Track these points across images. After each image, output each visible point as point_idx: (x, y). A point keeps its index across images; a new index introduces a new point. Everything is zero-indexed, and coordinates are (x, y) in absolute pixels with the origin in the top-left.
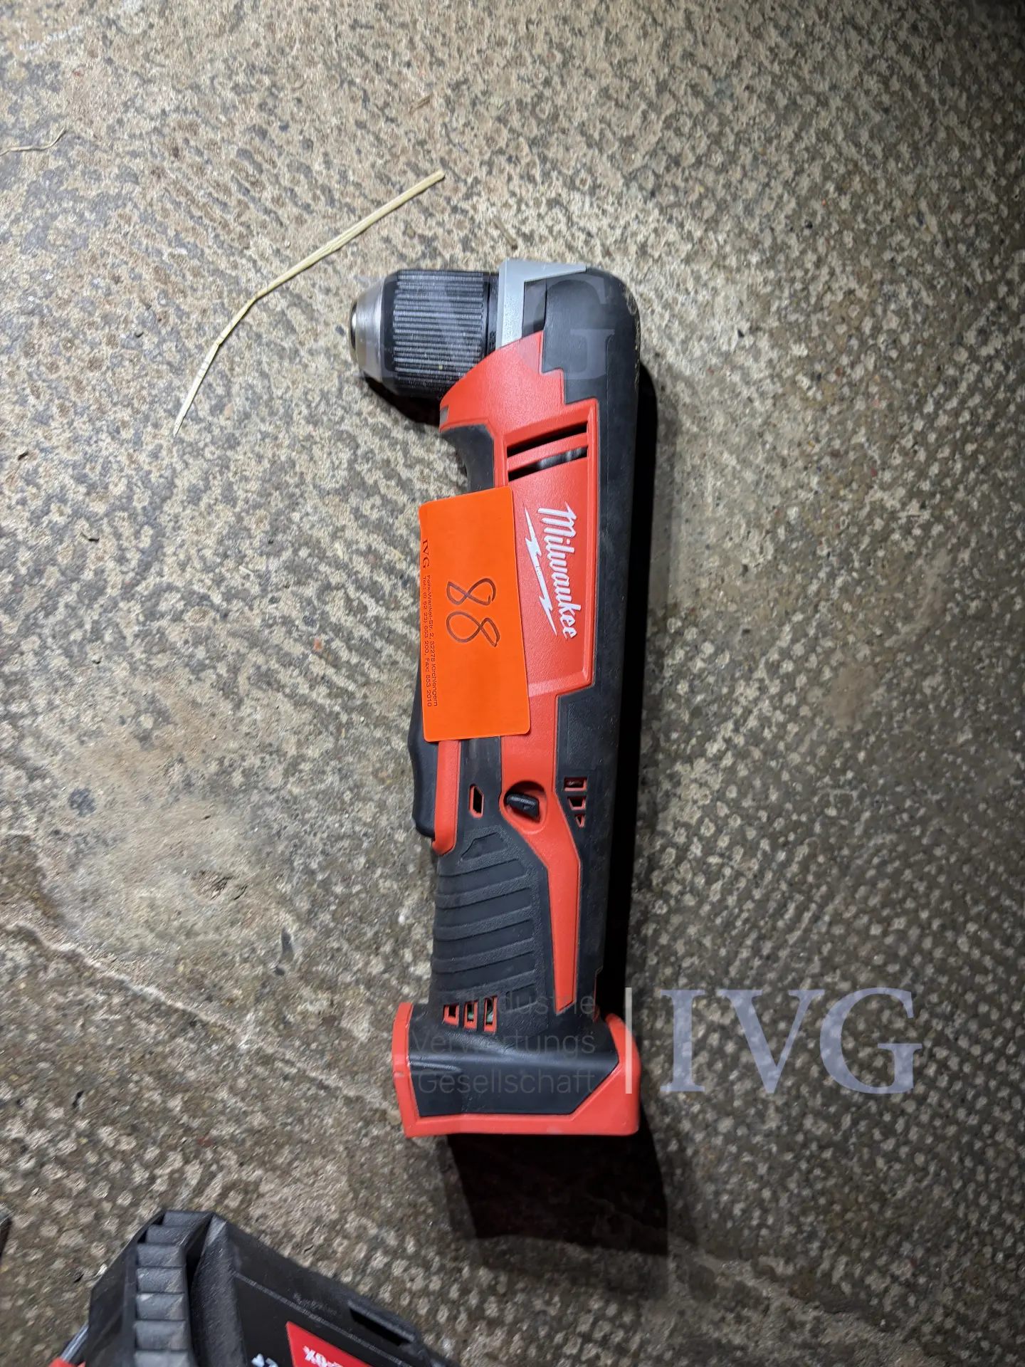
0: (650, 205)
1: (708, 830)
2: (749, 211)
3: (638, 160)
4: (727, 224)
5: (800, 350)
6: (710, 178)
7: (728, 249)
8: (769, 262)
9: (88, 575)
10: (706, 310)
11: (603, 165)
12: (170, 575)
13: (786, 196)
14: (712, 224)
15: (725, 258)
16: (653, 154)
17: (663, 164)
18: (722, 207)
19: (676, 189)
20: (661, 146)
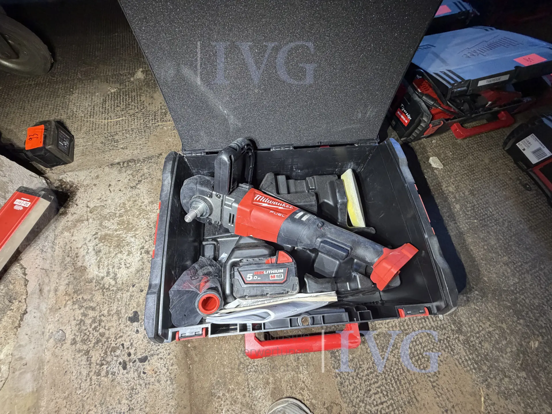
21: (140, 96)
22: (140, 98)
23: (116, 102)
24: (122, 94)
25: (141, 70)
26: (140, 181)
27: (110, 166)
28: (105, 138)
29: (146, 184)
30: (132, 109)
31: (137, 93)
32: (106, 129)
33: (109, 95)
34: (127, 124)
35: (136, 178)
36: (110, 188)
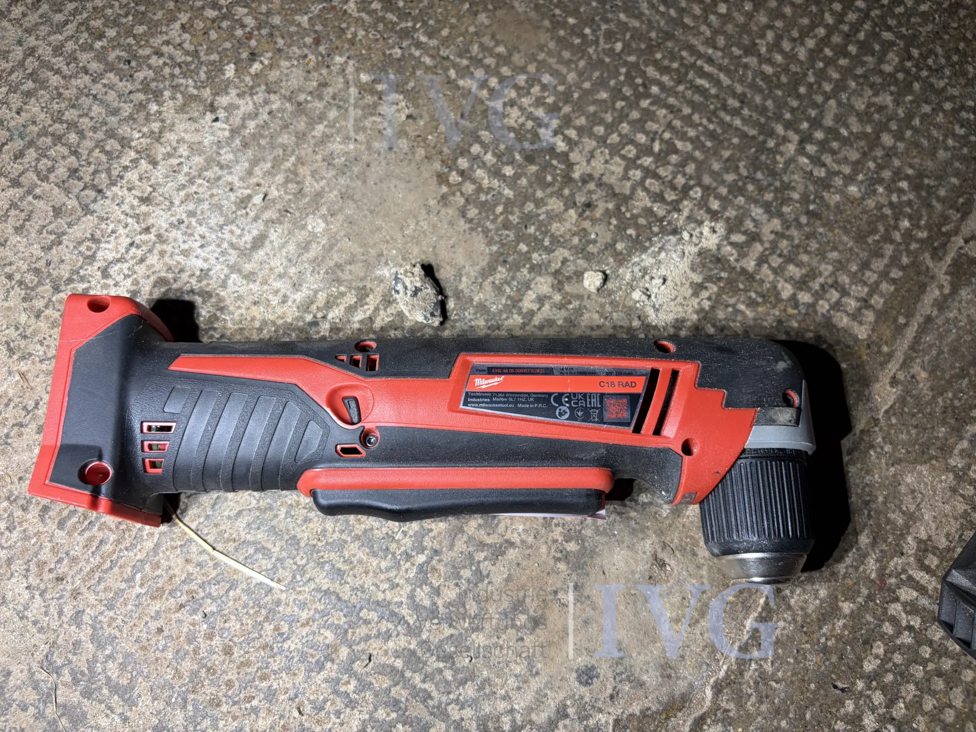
0: (109, 194)
1: (631, 151)
2: (115, 112)
3: (72, 203)
4: (125, 130)
5: (230, 71)
6: (88, 144)
7: (145, 129)
8: (157, 96)
9: (399, 664)
10: (195, 148)
11: (77, 232)
12: (401, 596)
13: (104, 81)
14: (125, 143)
15: (152, 132)
16: (67, 191)
17: (76, 182)
18: (111, 134)
19: (95, 172)
20: (62, 185)
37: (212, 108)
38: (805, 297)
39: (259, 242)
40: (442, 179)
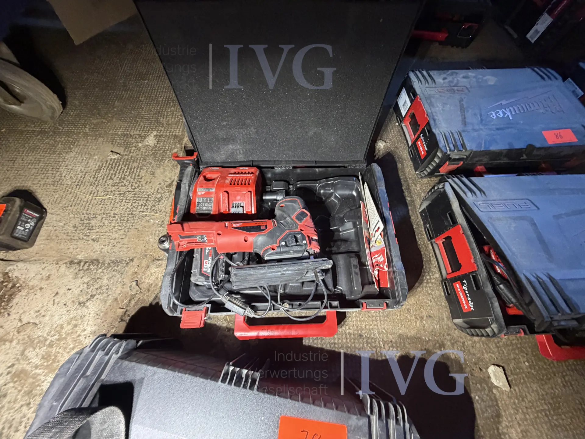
21: (141, 169)
22: (140, 172)
23: (111, 172)
24: (121, 163)
25: (155, 133)
26: (93, 296)
27: (68, 265)
28: (81, 220)
29: (98, 302)
30: (125, 185)
31: (139, 164)
32: (86, 208)
33: (107, 161)
34: (112, 205)
35: (90, 291)
36: (55, 298)
37: (71, 151)
38: (171, 134)
39: (88, 163)
40: (112, 144)
